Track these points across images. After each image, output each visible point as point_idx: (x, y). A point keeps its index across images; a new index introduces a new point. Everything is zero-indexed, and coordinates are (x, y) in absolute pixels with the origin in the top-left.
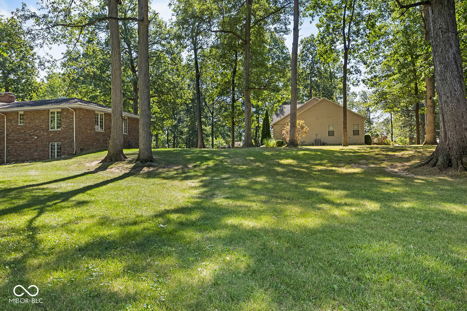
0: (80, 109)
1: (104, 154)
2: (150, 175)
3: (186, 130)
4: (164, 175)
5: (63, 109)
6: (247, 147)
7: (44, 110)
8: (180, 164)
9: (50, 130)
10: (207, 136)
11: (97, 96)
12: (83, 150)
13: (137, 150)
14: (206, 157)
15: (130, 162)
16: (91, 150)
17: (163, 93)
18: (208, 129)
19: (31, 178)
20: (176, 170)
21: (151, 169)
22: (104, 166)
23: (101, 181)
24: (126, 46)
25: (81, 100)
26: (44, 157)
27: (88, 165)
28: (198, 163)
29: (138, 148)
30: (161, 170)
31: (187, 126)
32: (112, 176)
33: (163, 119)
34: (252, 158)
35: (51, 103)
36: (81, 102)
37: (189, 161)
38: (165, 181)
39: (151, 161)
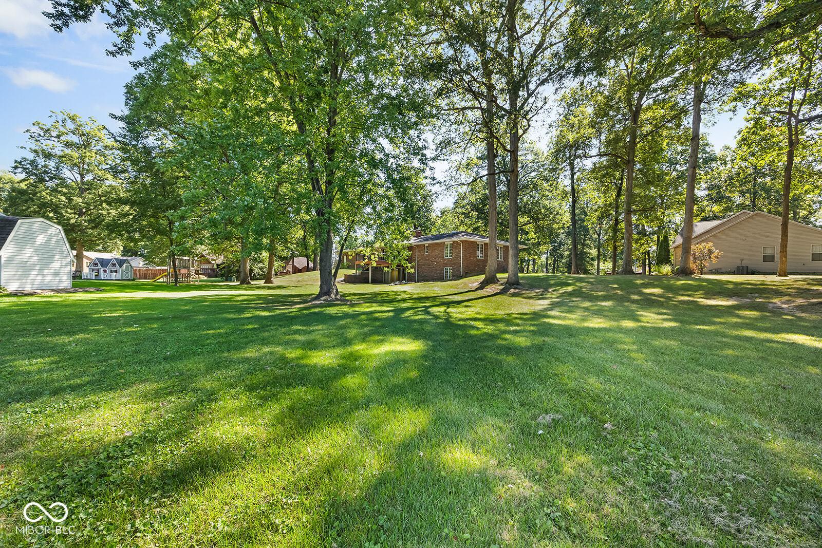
0: (466, 241)
1: (482, 277)
2: (514, 295)
3: (566, 253)
4: (524, 296)
5: (454, 242)
6: (625, 274)
7: (441, 243)
8: (541, 288)
9: (445, 258)
10: (593, 259)
11: (479, 227)
12: (467, 274)
13: (506, 275)
14: (569, 283)
15: (502, 284)
16: (473, 274)
17: (538, 219)
18: (594, 252)
19: (436, 292)
20: (536, 292)
21: (517, 291)
22: (482, 286)
23: (479, 296)
24: (505, 179)
25: (466, 233)
26: (441, 279)
27: (470, 285)
28: (557, 288)
29: (507, 272)
30: (524, 292)
31: (568, 249)
32: (487, 294)
33: (539, 244)
34: (616, 286)
35: (446, 237)
36: (467, 235)
37: (551, 286)
38: (523, 299)
39: (518, 284)
